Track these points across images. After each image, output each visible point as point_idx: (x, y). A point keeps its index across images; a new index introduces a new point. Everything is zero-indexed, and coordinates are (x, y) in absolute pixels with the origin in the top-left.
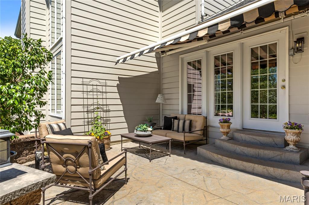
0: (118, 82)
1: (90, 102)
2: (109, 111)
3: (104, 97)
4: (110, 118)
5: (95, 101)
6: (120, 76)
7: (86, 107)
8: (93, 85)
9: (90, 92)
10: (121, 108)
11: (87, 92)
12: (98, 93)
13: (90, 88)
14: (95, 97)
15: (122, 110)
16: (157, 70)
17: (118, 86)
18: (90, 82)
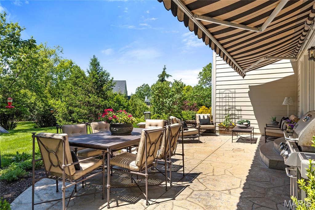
0: (249, 90)
1: (224, 104)
2: (241, 110)
3: (234, 100)
4: (242, 115)
5: (227, 103)
6: (250, 85)
7: (221, 107)
8: (226, 93)
9: (224, 98)
10: (252, 108)
11: (222, 98)
12: (230, 98)
13: (224, 95)
14: (227, 101)
15: (253, 110)
16: (293, 73)
17: (249, 92)
18: (224, 92)
